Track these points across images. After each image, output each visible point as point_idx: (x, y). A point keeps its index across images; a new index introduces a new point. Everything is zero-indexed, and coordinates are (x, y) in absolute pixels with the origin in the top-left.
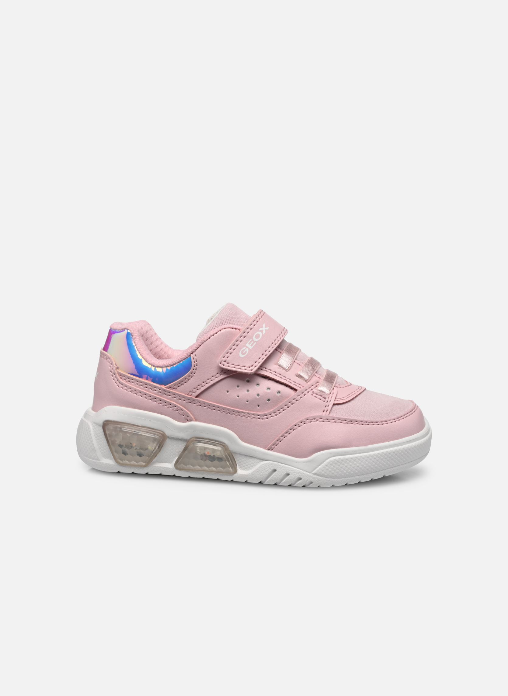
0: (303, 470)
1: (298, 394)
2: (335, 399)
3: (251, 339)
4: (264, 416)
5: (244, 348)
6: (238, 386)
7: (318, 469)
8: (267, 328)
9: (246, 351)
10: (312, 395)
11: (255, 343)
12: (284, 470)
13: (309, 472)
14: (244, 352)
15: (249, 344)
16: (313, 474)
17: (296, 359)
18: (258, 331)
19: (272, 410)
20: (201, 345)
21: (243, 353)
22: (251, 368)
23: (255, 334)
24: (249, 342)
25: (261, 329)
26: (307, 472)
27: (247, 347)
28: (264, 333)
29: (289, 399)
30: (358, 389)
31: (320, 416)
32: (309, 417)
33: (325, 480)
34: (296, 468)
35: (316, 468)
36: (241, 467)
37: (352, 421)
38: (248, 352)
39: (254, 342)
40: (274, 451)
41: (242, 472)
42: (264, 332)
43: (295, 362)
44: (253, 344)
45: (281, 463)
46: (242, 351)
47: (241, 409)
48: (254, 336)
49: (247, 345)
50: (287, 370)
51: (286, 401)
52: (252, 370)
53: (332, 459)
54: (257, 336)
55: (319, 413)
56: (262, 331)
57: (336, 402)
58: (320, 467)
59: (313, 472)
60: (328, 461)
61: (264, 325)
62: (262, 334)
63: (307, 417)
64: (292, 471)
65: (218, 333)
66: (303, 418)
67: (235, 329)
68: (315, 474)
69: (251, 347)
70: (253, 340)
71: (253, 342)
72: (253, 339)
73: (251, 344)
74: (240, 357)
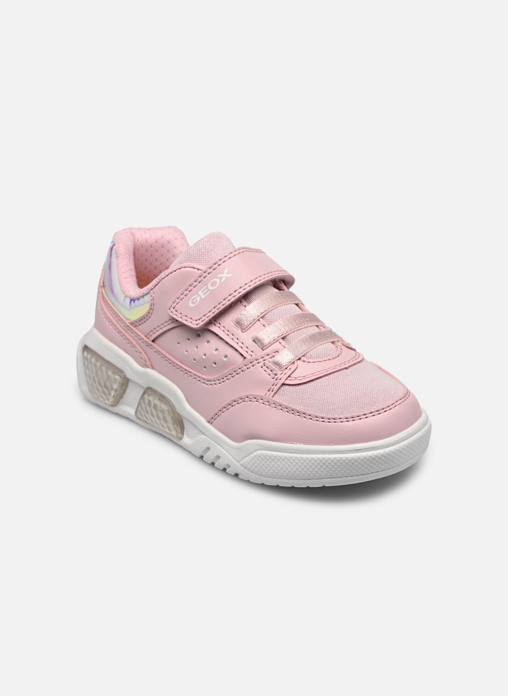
0: (232, 457)
1: (246, 364)
2: (289, 377)
3: (206, 286)
4: (208, 381)
5: (195, 296)
6: (189, 339)
7: (245, 460)
8: (229, 275)
9: (197, 300)
10: (262, 367)
11: (210, 292)
12: (216, 451)
13: (237, 461)
14: (194, 301)
15: (202, 292)
16: (240, 464)
17: (262, 318)
18: (216, 277)
19: (216, 376)
20: (159, 282)
21: (193, 303)
22: (198, 322)
23: (211, 282)
24: (202, 290)
25: (220, 275)
26: (235, 460)
27: (199, 295)
28: (222, 282)
29: (234, 368)
30: (354, 357)
31: (261, 396)
32: (249, 395)
33: (251, 475)
34: (228, 452)
35: (244, 458)
36: (187, 435)
37: (293, 411)
38: (199, 302)
39: (209, 290)
40: (213, 426)
41: (186, 440)
42: (223, 280)
43: (259, 320)
44: (206, 292)
45: (215, 442)
46: (192, 300)
47: (189, 367)
48: (210, 283)
49: (200, 293)
50: (243, 331)
51: (230, 369)
52: (197, 325)
53: (259, 452)
54: (214, 284)
55: (261, 393)
56: (221, 278)
57: (287, 382)
58: (247, 458)
59: (242, 462)
60: (255, 453)
61: (226, 271)
62: (220, 281)
63: (247, 394)
64: (222, 454)
65: (176, 271)
66: (243, 395)
67: (197, 270)
68: (242, 465)
69: (203, 296)
70: (207, 288)
71: (207, 290)
72: (207, 286)
73: (203, 293)
74: (189, 306)
